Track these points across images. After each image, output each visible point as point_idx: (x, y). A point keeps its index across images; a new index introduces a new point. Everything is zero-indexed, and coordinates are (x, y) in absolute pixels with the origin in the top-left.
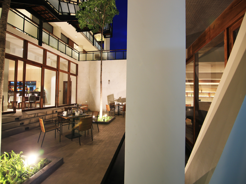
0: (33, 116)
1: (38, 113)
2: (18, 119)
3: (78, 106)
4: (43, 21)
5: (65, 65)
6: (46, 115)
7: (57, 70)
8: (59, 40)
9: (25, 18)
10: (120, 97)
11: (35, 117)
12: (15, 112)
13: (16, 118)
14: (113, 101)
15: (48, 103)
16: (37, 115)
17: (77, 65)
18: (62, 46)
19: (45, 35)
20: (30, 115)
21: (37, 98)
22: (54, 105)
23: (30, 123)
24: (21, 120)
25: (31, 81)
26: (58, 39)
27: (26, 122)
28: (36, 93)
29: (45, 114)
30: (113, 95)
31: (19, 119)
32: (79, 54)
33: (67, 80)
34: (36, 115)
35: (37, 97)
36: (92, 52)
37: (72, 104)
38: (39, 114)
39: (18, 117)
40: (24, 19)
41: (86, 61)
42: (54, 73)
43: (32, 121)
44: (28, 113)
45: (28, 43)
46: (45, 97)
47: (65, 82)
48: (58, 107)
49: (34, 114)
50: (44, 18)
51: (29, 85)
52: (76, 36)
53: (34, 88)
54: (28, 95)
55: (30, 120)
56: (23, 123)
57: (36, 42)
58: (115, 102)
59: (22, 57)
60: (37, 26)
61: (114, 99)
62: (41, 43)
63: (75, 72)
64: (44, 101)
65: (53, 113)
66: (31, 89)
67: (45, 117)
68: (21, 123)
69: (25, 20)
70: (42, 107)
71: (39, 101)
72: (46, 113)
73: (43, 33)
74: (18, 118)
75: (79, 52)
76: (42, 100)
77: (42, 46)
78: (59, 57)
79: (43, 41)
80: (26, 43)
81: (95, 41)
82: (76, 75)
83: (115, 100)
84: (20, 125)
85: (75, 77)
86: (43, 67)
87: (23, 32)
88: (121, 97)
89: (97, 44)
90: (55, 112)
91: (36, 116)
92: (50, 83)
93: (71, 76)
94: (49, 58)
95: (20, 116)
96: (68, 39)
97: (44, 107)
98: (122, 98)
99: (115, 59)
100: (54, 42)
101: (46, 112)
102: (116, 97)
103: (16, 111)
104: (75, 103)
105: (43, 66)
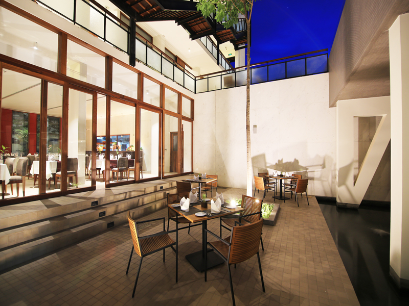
0: (122, 196)
1: (130, 192)
2: (96, 204)
3: (200, 178)
4: (135, 20)
5: (171, 103)
6: (145, 194)
7: (161, 110)
8: (163, 55)
9: (107, 15)
10: (279, 161)
11: (125, 199)
12: (93, 188)
13: (93, 203)
14: (264, 168)
15: (148, 170)
16: (130, 195)
17: (192, 101)
18: (168, 66)
19: (140, 47)
20: (118, 196)
21: (131, 163)
22: (157, 176)
23: (116, 213)
24: (100, 207)
25: (123, 135)
26: (160, 54)
27: (110, 210)
28: (129, 153)
29: (143, 193)
30: (263, 156)
31: (99, 204)
32: (195, 80)
33: (176, 130)
34: (128, 194)
35: (129, 161)
36: (220, 74)
37: (184, 172)
38: (133, 194)
39: (96, 200)
40: (105, 17)
41: (208, 91)
42: (156, 115)
43: (119, 208)
44: (115, 190)
45: (113, 62)
46: (142, 161)
47: (172, 134)
48: (165, 178)
49: (125, 194)
50: (137, 13)
51: (121, 141)
52: (189, 49)
53: (128, 146)
54: (116, 156)
55: (117, 206)
56: (104, 213)
57: (126, 59)
58: (268, 169)
59: (103, 87)
60: (127, 29)
61: (266, 163)
62: (133, 60)
63: (188, 115)
64: (142, 167)
65: (156, 191)
66: (124, 147)
67: (143, 199)
68: (100, 213)
69: (107, 19)
70: (137, 180)
71: (134, 167)
72: (145, 191)
73: (137, 41)
74: (96, 202)
75: (195, 77)
76: (138, 165)
77: (134, 65)
78: (162, 86)
79: (137, 56)
80: (109, 60)
81: (220, 56)
82: (191, 119)
83: (268, 165)
84: (100, 216)
85: (190, 123)
86: (138, 105)
87: (104, 41)
88: (282, 160)
89: (224, 61)
90: (158, 189)
91: (127, 197)
92: (149, 136)
93: (183, 122)
94: (148, 91)
95: (101, 199)
96: (176, 57)
97: (141, 177)
98: (284, 161)
99: (268, 81)
100: (154, 58)
101: (143, 190)
102: (271, 160)
103: (95, 187)
104: (191, 171)
105: (138, 103)
